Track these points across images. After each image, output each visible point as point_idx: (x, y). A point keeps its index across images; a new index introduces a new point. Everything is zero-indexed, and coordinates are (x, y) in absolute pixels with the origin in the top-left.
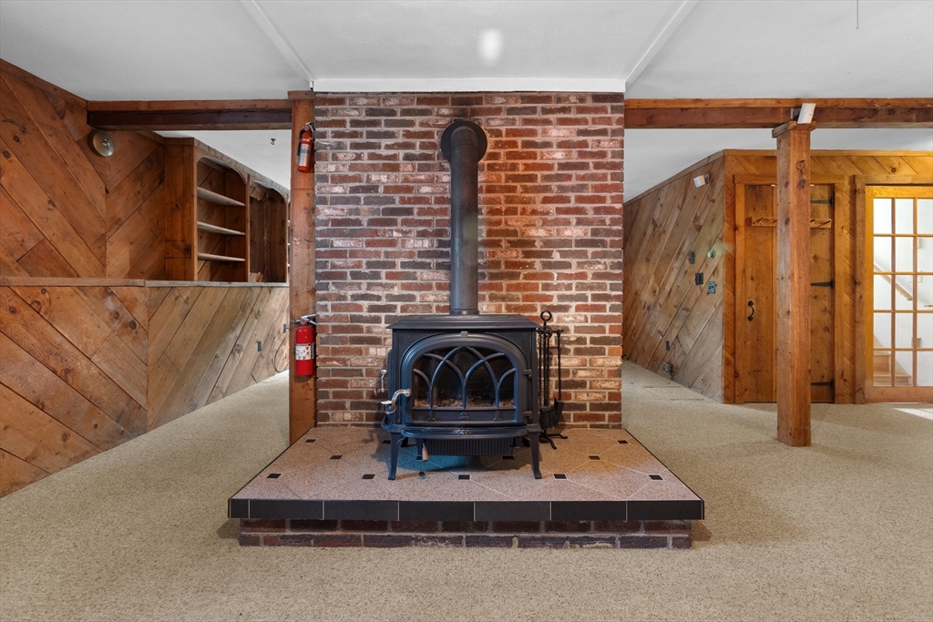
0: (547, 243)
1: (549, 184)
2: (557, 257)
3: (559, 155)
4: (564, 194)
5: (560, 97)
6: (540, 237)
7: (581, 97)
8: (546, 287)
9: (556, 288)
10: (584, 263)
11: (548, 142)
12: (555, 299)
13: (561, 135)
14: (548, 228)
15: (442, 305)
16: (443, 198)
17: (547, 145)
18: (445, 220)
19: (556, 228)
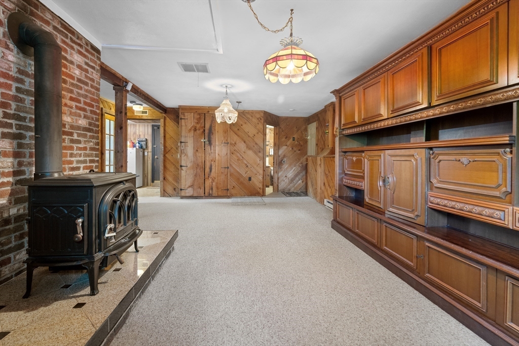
0: (72, 127)
1: (73, 89)
2: (75, 137)
3: (77, 72)
4: (79, 98)
5: (79, 37)
6: (68, 122)
7: (88, 43)
8: (72, 155)
9: (75, 156)
10: (86, 141)
11: (73, 62)
12: (75, 163)
13: (79, 60)
14: (72, 117)
15: (6, 170)
16: (8, 74)
17: (72, 63)
18: (10, 95)
19: (76, 118)
